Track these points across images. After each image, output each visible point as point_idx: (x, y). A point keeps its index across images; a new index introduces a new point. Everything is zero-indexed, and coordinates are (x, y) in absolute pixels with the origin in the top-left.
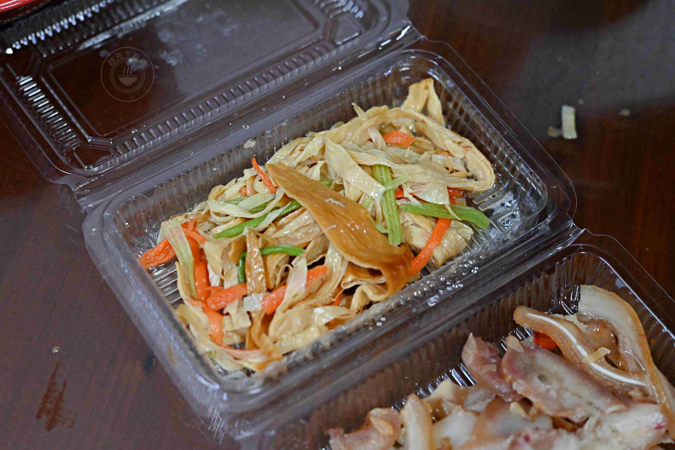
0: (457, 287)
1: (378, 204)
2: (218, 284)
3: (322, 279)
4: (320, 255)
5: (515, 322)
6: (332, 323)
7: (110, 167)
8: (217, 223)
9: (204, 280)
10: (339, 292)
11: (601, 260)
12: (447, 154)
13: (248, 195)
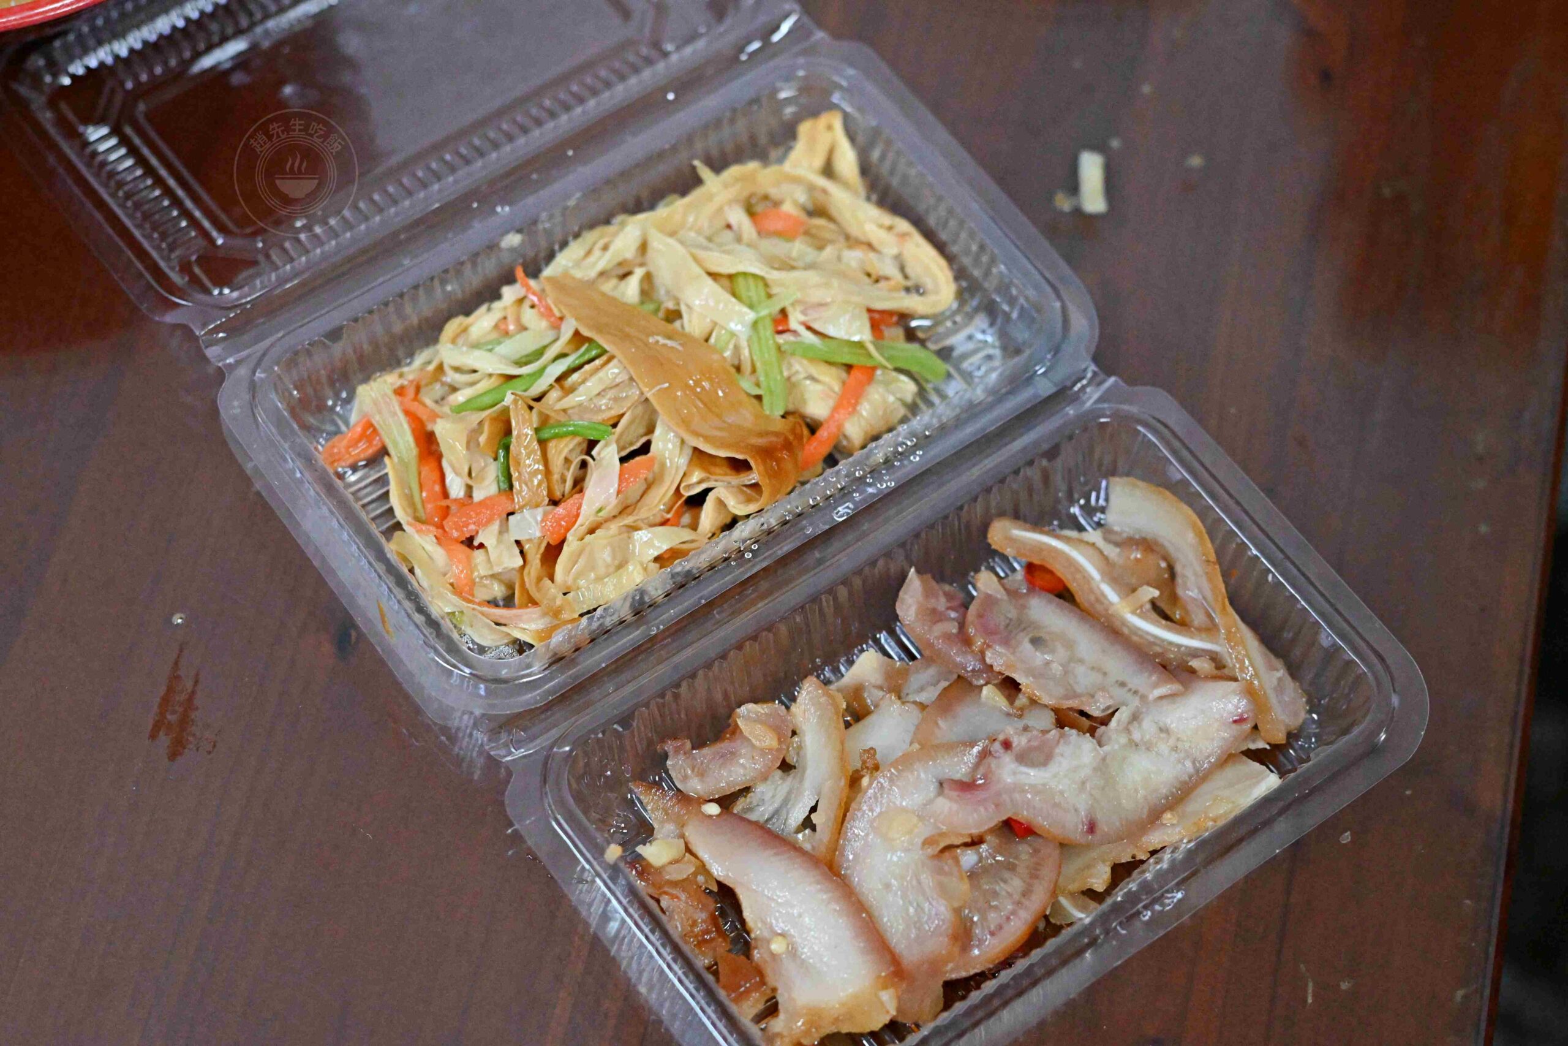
0: (885, 485)
1: (744, 344)
2: (461, 494)
3: (646, 479)
4: (642, 436)
5: (989, 545)
6: (666, 556)
7: (260, 290)
8: (457, 386)
9: (437, 488)
10: (677, 502)
11: (1140, 431)
12: (865, 247)
13: (510, 333)
